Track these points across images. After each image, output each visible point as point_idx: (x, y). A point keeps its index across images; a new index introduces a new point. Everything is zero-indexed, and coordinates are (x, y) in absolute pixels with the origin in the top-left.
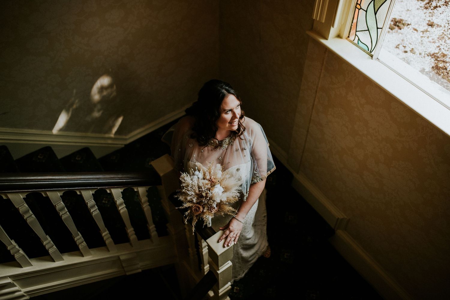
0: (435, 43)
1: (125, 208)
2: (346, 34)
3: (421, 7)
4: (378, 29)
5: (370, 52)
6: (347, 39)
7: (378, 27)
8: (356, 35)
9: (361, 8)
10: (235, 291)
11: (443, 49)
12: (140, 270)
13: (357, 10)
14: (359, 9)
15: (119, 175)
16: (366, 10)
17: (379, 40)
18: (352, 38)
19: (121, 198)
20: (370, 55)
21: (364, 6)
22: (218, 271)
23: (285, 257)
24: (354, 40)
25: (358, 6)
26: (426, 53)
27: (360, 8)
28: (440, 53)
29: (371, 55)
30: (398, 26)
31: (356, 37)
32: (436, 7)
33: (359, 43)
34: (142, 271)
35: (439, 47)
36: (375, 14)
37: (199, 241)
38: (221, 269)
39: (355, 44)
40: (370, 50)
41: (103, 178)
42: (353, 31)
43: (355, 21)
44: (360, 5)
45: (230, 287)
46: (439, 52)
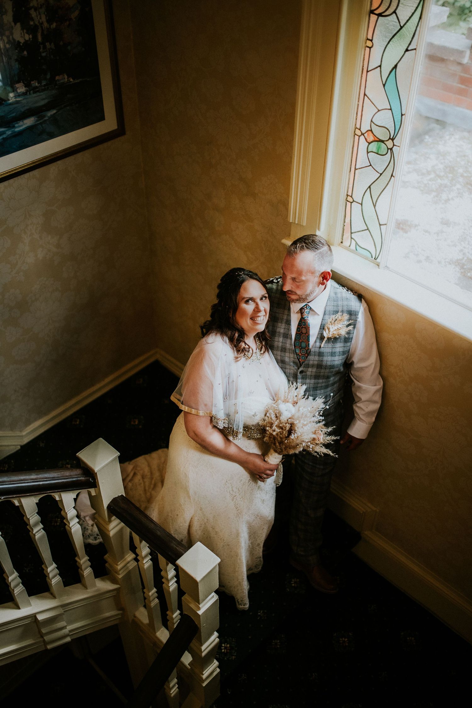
0: (456, 247)
1: (42, 530)
2: (338, 238)
3: (428, 202)
4: (381, 226)
5: (375, 259)
6: (339, 245)
7: (381, 223)
8: (351, 238)
9: (354, 201)
10: (223, 650)
11: (468, 252)
12: (68, 639)
13: (349, 204)
14: (351, 203)
15: (31, 475)
16: (361, 203)
17: (384, 241)
18: (347, 243)
19: (36, 514)
20: (375, 264)
21: (357, 196)
22: (198, 612)
23: (293, 585)
24: (350, 246)
25: (350, 199)
26: (447, 260)
27: (352, 201)
28: (465, 258)
29: (377, 262)
30: (402, 229)
31: (352, 242)
32: (447, 201)
33: (357, 249)
34: (71, 640)
35: (461, 251)
36: (375, 206)
37: (162, 570)
38: (203, 607)
39: (352, 251)
40: (374, 257)
41: (8, 482)
42: (347, 235)
43: (348, 220)
44: (351, 197)
45: (217, 640)
46: (463, 258)
